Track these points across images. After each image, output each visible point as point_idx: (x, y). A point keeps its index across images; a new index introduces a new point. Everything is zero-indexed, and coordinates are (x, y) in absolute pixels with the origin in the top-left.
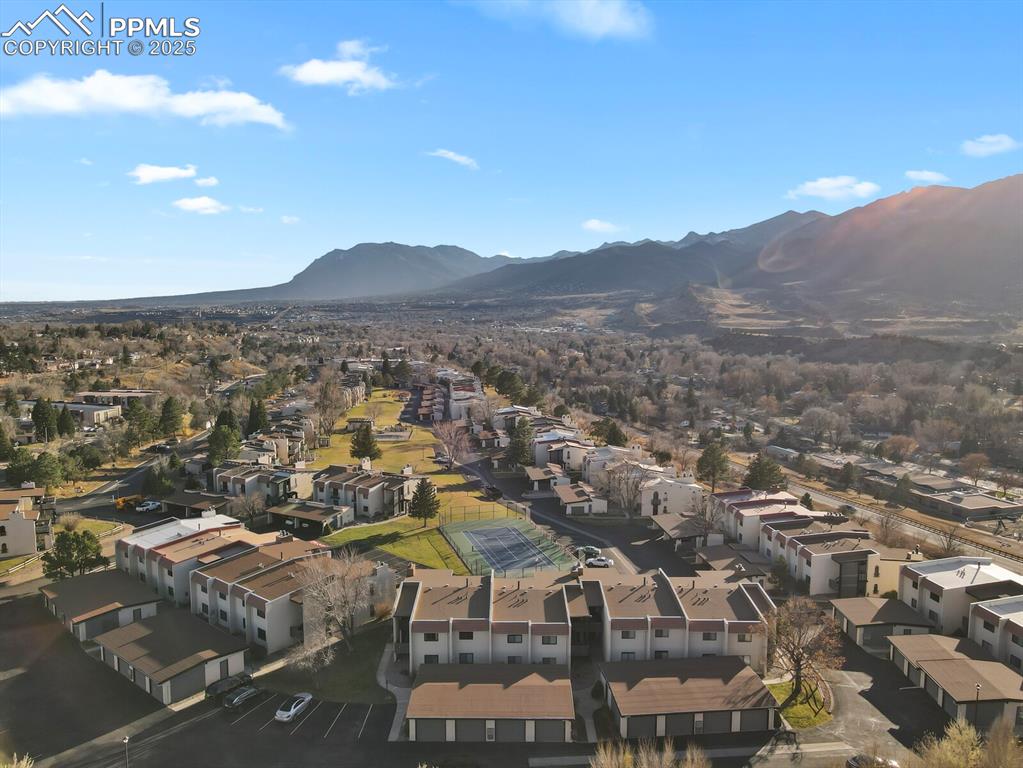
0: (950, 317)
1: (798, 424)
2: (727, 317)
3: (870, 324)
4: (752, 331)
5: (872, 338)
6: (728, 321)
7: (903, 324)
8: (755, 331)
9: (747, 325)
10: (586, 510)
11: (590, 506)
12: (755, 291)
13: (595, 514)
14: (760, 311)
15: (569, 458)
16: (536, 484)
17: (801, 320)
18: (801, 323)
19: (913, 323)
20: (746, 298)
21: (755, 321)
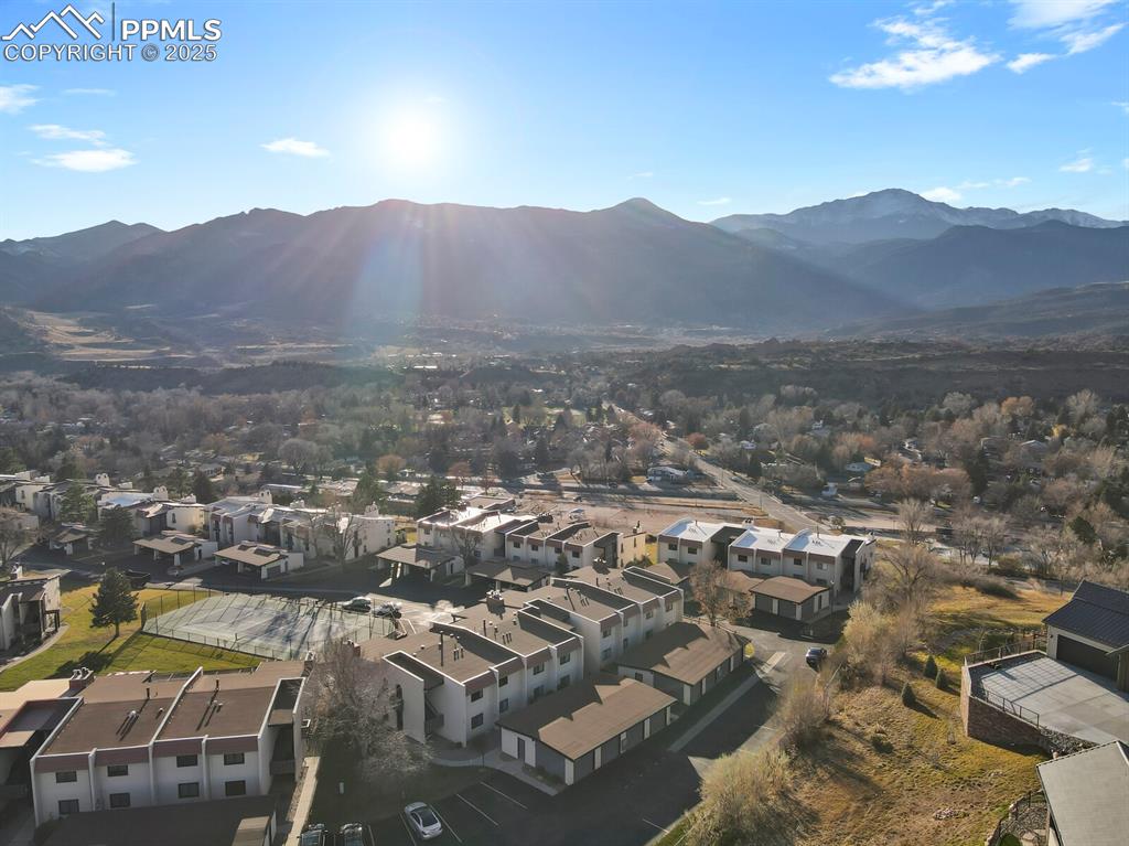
0: (318, 343)
1: (259, 460)
2: (71, 347)
3: (244, 351)
4: (126, 363)
5: (273, 365)
6: (72, 352)
7: (277, 351)
8: (131, 363)
9: (103, 356)
10: (283, 569)
11: (286, 563)
12: (91, 316)
13: (294, 571)
14: (112, 340)
15: (174, 521)
16: (177, 557)
17: (168, 349)
18: (169, 352)
19: (286, 350)
20: (82, 323)
21: (111, 351)
